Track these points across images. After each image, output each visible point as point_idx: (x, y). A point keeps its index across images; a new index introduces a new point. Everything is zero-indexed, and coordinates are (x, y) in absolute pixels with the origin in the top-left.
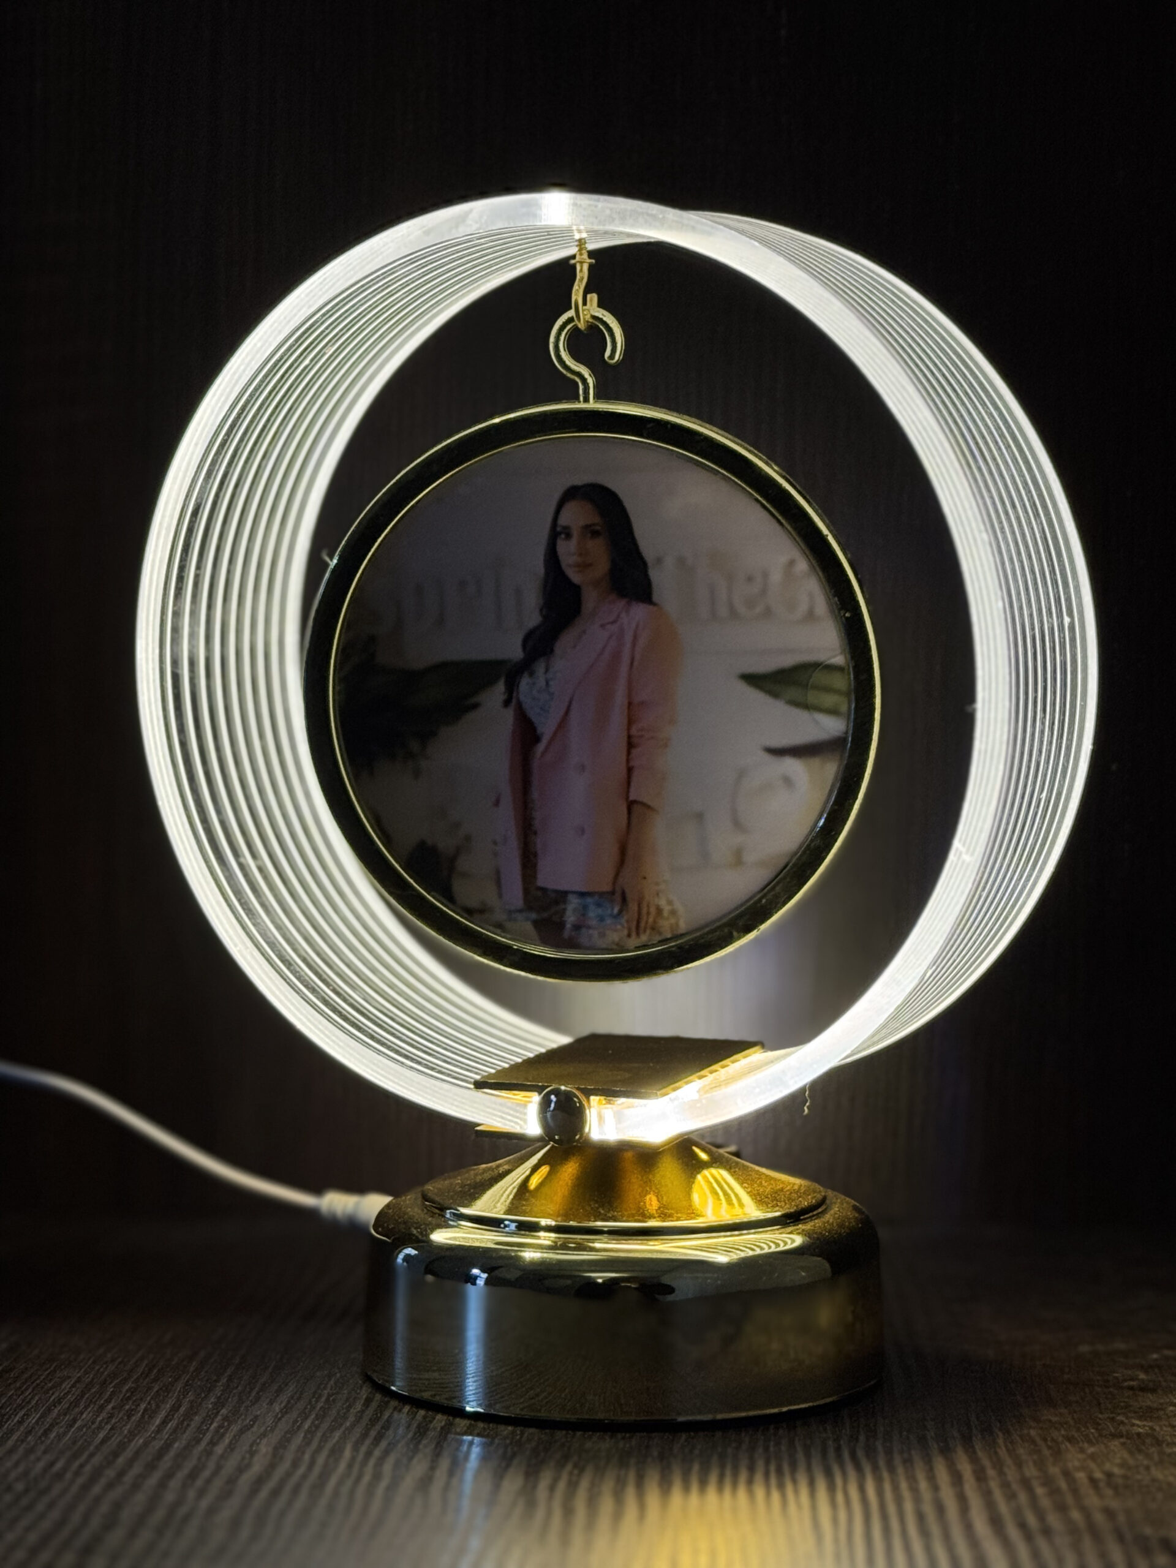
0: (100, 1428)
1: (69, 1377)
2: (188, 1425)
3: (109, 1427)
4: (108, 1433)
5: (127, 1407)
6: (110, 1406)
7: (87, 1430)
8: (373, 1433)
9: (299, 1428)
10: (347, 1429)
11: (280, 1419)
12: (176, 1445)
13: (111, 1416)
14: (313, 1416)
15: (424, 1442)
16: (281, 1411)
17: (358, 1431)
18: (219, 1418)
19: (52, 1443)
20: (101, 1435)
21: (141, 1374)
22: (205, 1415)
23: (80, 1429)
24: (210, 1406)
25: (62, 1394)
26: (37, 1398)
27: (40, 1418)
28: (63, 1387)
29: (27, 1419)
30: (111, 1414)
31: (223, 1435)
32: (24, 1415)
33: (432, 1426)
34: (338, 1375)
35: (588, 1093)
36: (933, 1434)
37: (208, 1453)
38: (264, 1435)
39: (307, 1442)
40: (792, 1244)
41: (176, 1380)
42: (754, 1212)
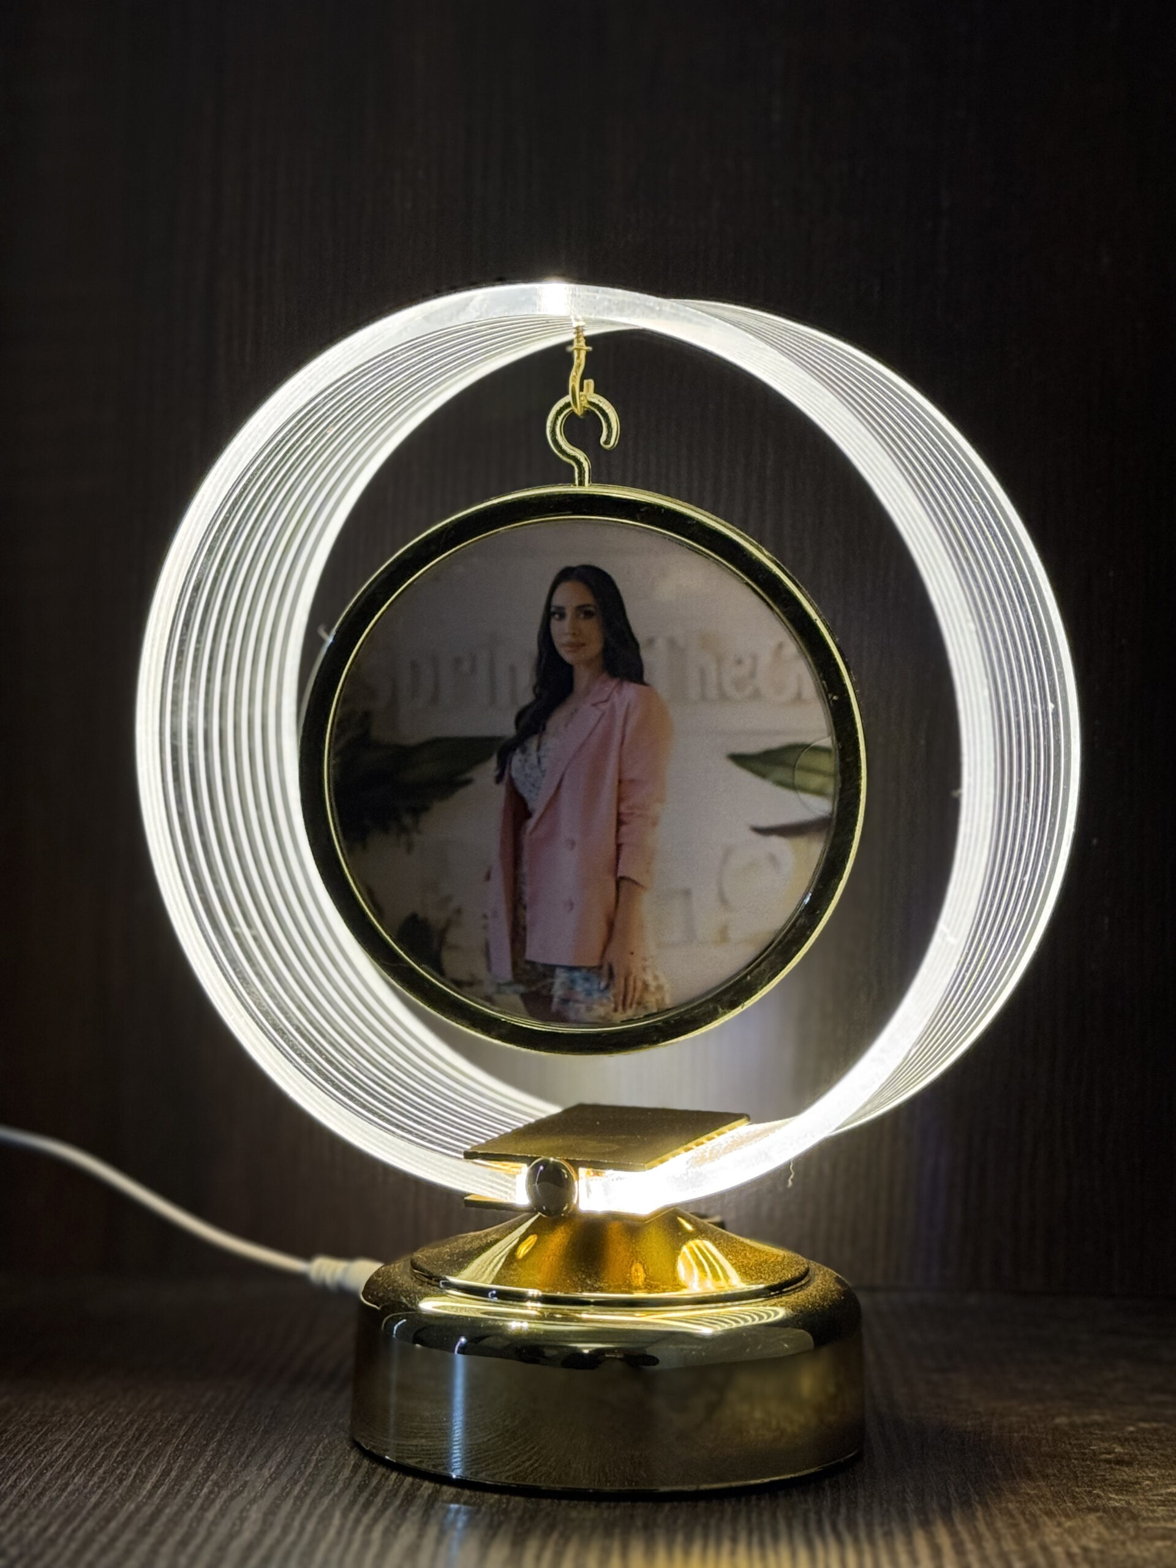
0: (92, 1492)
1: (60, 1441)
2: (179, 1491)
3: (101, 1491)
4: (101, 1497)
5: (118, 1472)
6: (101, 1471)
7: (80, 1494)
8: (361, 1500)
9: (288, 1494)
10: (335, 1495)
11: (270, 1484)
12: (167, 1511)
13: (103, 1480)
14: (302, 1482)
15: (413, 1509)
16: (270, 1477)
17: (346, 1499)
18: (209, 1483)
19: (45, 1507)
20: (94, 1499)
21: (133, 1437)
22: (195, 1480)
23: (72, 1493)
24: (200, 1471)
25: (54, 1458)
26: (29, 1461)
27: (32, 1482)
28: (55, 1449)
29: (20, 1482)
30: (102, 1477)
31: (213, 1501)
32: (16, 1480)
33: (419, 1493)
34: (326, 1441)
35: (576, 1165)
36: (912, 1506)
37: (199, 1519)
38: (253, 1501)
39: (296, 1509)
40: (775, 1316)
41: (167, 1444)
42: (737, 1283)
